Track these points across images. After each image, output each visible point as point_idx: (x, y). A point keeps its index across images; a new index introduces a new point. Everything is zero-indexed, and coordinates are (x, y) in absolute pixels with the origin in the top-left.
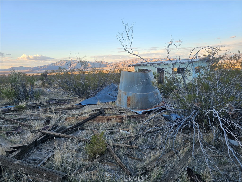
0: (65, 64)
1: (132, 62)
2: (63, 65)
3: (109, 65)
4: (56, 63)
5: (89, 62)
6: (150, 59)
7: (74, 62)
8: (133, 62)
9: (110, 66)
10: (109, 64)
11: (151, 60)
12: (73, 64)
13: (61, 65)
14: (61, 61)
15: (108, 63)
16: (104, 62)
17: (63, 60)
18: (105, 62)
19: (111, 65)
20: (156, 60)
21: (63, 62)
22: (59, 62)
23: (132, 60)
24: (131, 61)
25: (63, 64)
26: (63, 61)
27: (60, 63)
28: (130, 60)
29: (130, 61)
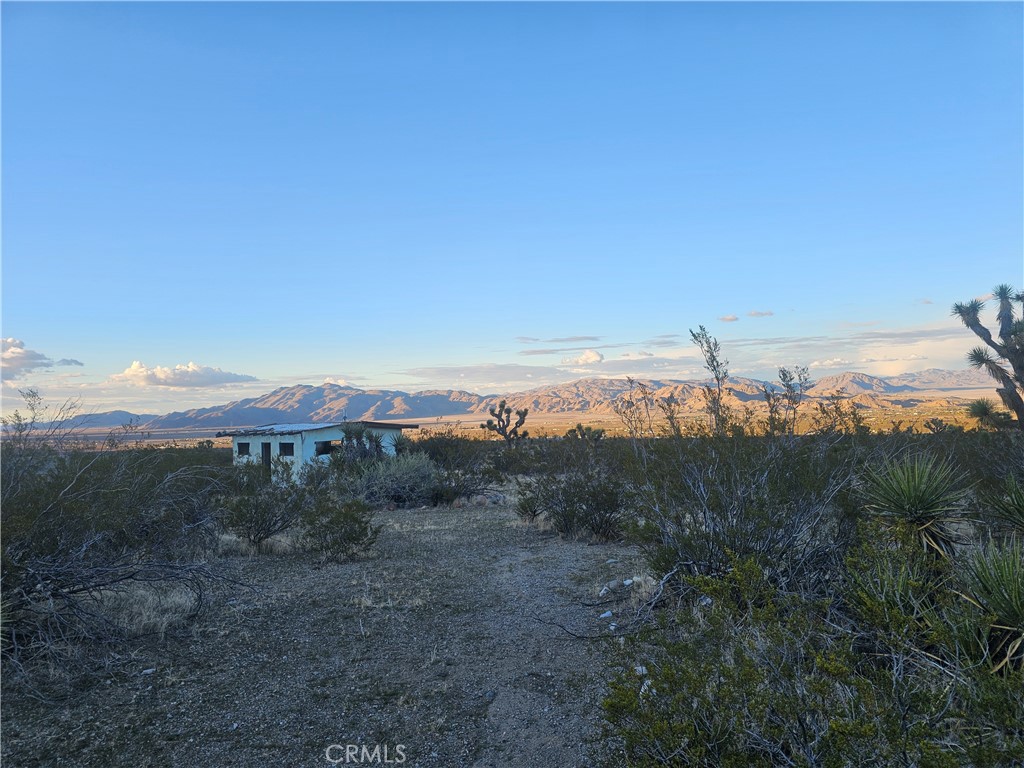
0: (298, 402)
1: (578, 395)
2: (291, 407)
3: (482, 405)
4: (263, 399)
5: (398, 394)
6: (651, 381)
7: (336, 391)
8: (580, 393)
9: (485, 408)
10: (481, 399)
11: (655, 387)
12: (331, 400)
13: (281, 407)
14: (282, 388)
15: (477, 395)
16: (460, 392)
17: (291, 386)
18: (465, 393)
19: (487, 405)
20: (676, 385)
21: (293, 394)
22: (275, 393)
23: (575, 385)
24: (574, 390)
25: (290, 403)
26: (293, 388)
27: (278, 398)
28: (570, 385)
29: (567, 388)
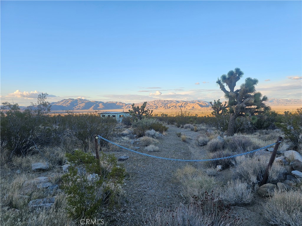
0: (70, 104)
1: (155, 104)
2: (67, 105)
3: (126, 106)
4: (58, 102)
5: (101, 102)
6: (176, 101)
7: (81, 101)
8: (156, 104)
9: (127, 107)
10: (126, 105)
11: (177, 103)
12: (80, 103)
13: (64, 105)
14: (64, 99)
15: (125, 104)
16: (120, 103)
17: (67, 99)
18: (121, 103)
20: (183, 102)
21: (68, 101)
22: (62, 101)
23: (154, 101)
24: (154, 103)
25: (67, 104)
26: (68, 99)
27: (63, 102)
28: (153, 101)
29: (152, 102)
